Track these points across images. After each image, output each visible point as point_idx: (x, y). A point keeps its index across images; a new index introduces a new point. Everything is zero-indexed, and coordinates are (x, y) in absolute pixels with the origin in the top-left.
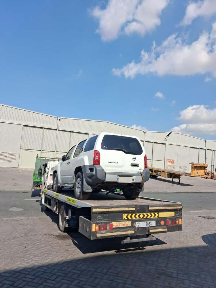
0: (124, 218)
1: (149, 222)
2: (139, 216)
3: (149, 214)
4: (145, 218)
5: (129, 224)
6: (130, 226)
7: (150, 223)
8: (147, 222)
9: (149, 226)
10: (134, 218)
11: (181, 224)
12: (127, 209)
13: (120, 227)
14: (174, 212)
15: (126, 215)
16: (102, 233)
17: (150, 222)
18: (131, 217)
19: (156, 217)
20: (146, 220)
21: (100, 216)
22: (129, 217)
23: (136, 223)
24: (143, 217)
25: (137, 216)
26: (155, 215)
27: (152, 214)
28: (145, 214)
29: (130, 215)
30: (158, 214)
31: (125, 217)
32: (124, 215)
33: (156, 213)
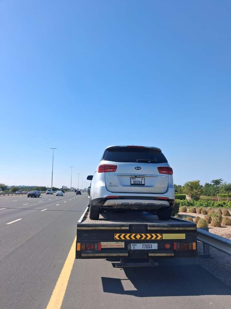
0: (116, 238)
1: (148, 244)
2: (135, 237)
3: (148, 235)
4: (143, 239)
5: (122, 245)
6: (124, 247)
7: (150, 246)
8: (146, 244)
9: (148, 249)
10: (128, 238)
11: (195, 249)
12: (118, 228)
13: (111, 247)
14: (185, 234)
15: (118, 235)
16: (88, 253)
17: (150, 244)
18: (124, 237)
19: (158, 238)
20: (145, 241)
21: (86, 235)
22: (122, 237)
23: (131, 244)
24: (141, 238)
25: (132, 237)
26: (157, 236)
27: (153, 235)
28: (143, 235)
29: (123, 235)
30: (160, 235)
31: (116, 236)
32: (116, 235)
33: (158, 235)
